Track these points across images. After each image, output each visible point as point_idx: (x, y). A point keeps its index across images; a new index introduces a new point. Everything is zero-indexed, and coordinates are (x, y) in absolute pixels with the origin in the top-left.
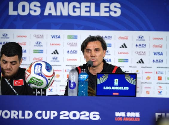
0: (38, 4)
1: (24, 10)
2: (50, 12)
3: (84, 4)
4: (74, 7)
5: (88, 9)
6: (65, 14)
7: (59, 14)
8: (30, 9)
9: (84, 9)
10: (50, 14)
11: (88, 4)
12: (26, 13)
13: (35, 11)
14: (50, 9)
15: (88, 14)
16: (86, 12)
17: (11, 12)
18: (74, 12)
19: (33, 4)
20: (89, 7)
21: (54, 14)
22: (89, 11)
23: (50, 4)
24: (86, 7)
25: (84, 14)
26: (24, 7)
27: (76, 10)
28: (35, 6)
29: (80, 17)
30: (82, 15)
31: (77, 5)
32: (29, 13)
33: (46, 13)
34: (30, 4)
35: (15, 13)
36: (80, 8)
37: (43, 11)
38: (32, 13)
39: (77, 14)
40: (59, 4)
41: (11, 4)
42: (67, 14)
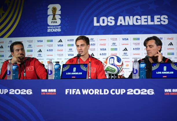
0: (113, 18)
1: (103, 22)
3: (143, 17)
4: (137, 19)
5: (146, 20)
6: (131, 24)
7: (127, 24)
8: (108, 22)
9: (143, 20)
10: (121, 24)
11: (146, 17)
12: (105, 24)
13: (111, 23)
14: (121, 21)
15: (146, 23)
16: (145, 22)
17: (96, 24)
18: (137, 22)
19: (109, 18)
20: (147, 19)
21: (123, 24)
22: (147, 22)
23: (121, 18)
24: (145, 19)
25: (143, 23)
26: (103, 20)
27: (138, 21)
28: (111, 19)
29: (141, 26)
31: (139, 17)
32: (107, 24)
33: (118, 24)
34: (107, 18)
35: (98, 25)
36: (141, 19)
37: (116, 23)
38: (109, 24)
39: (139, 23)
40: (127, 18)
41: (95, 19)
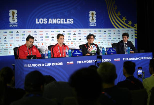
0: (46, 19)
1: (41, 22)
2: (50, 22)
3: (61, 19)
4: (58, 20)
5: (63, 21)
6: (55, 23)
7: (53, 23)
8: (44, 21)
9: (62, 21)
10: (50, 23)
11: (63, 19)
12: (42, 23)
13: (45, 22)
14: (50, 21)
15: (63, 23)
16: (62, 22)
17: (37, 23)
18: (58, 22)
19: (44, 19)
20: (63, 20)
21: (52, 23)
22: (63, 22)
23: (50, 19)
24: (62, 20)
25: (62, 23)
26: (41, 20)
27: (59, 21)
28: (45, 20)
29: (60, 24)
30: (61, 23)
31: (59, 20)
32: (43, 23)
33: (49, 23)
34: (43, 19)
35: (38, 23)
36: (60, 21)
37: (48, 22)
38: (44, 23)
39: (59, 23)
40: (53, 19)
41: (37, 19)
42: (56, 23)
